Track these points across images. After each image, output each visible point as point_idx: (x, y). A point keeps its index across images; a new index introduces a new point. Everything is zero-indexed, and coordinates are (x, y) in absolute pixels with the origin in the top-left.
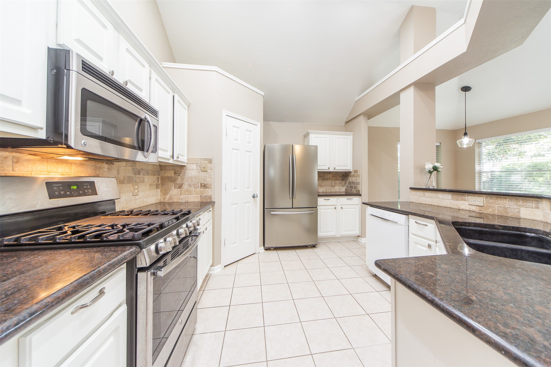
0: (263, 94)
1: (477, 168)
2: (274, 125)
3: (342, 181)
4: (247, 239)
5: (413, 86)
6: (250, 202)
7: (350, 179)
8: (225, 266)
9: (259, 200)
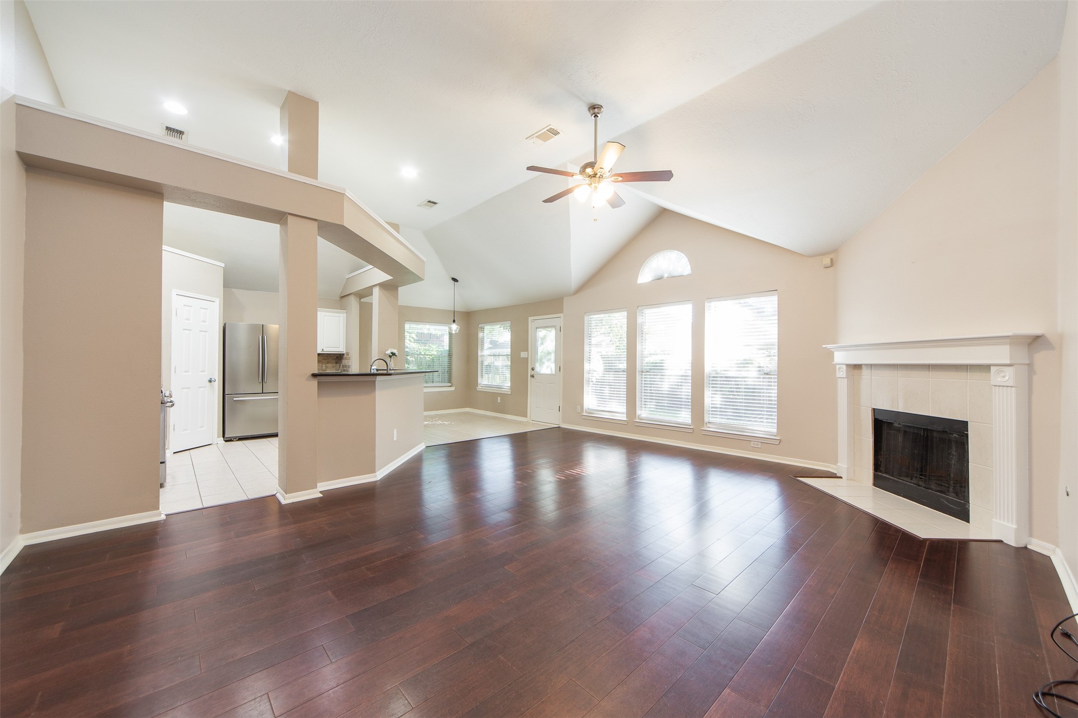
0: (223, 265)
1: (480, 353)
2: (238, 293)
3: (336, 364)
4: (202, 427)
5: (378, 286)
6: (205, 387)
7: (344, 362)
8: (174, 453)
9: (217, 385)
